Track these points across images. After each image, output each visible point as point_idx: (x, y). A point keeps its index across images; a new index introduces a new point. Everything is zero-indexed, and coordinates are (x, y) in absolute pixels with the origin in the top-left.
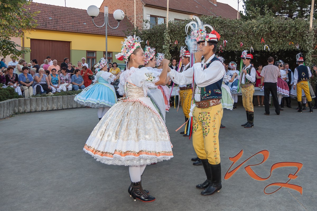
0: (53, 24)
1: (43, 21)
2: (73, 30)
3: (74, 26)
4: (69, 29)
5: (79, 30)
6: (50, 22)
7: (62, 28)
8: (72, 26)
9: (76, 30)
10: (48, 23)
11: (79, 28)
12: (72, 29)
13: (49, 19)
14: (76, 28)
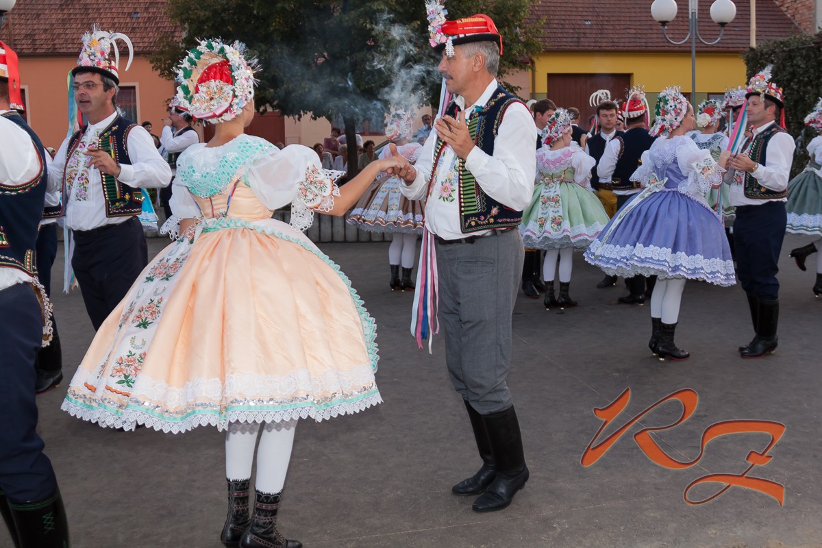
0: (594, 36)
1: (572, 31)
2: (636, 46)
3: (639, 36)
4: (627, 44)
5: (650, 44)
6: (588, 31)
7: (611, 44)
8: (634, 36)
9: (644, 44)
10: (583, 35)
11: (650, 40)
12: (634, 44)
13: (585, 25)
14: (644, 40)
